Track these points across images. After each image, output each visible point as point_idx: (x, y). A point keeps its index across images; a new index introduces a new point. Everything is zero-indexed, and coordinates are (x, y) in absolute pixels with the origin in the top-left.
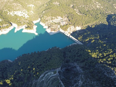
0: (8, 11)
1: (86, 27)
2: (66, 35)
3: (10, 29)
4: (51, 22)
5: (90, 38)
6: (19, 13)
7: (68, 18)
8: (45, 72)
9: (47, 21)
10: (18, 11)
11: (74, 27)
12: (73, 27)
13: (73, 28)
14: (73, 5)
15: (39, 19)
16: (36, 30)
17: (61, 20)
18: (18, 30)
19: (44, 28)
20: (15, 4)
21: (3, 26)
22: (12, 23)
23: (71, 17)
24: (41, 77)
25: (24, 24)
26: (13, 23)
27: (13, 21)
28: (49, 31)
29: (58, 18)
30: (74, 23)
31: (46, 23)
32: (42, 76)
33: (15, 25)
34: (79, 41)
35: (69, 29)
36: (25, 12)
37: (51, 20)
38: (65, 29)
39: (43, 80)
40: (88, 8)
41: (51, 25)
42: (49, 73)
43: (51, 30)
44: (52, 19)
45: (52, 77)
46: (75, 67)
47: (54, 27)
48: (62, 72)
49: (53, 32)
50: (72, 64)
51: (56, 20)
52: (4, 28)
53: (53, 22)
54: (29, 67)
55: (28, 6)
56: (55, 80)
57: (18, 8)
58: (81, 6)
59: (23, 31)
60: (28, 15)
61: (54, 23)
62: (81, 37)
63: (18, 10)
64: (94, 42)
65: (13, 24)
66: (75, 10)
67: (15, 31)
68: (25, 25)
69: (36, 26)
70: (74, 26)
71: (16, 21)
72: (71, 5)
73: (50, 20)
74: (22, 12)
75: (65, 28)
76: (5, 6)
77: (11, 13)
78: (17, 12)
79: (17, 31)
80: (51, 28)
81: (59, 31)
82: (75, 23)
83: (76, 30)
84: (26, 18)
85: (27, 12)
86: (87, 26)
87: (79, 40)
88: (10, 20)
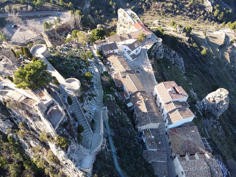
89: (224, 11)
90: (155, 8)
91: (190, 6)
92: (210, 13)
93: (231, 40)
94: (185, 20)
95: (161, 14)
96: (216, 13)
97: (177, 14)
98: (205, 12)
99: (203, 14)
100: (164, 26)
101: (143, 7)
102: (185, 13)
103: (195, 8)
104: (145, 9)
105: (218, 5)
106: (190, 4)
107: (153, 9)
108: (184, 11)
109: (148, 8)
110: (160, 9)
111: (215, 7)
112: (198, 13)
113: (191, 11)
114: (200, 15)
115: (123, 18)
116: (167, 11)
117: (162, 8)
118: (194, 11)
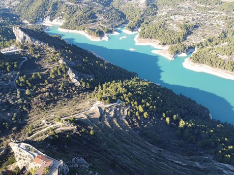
24: (227, 165)
32: (231, 167)
54: (226, 139)
89: (88, 81)
90: (36, 104)
91: (63, 87)
92: (80, 86)
93: (103, 109)
94: (65, 105)
95: (44, 108)
96: (84, 85)
97: (56, 100)
98: (76, 87)
99: (75, 90)
100: (52, 124)
101: (25, 109)
102: (62, 96)
103: (67, 87)
104: (27, 110)
105: (82, 79)
106: (62, 86)
107: (35, 107)
108: (61, 94)
109: (30, 107)
110: (41, 104)
111: (81, 81)
112: (71, 91)
113: (65, 92)
114: (74, 91)
115: (20, 153)
116: (48, 103)
117: (41, 102)
118: (67, 91)
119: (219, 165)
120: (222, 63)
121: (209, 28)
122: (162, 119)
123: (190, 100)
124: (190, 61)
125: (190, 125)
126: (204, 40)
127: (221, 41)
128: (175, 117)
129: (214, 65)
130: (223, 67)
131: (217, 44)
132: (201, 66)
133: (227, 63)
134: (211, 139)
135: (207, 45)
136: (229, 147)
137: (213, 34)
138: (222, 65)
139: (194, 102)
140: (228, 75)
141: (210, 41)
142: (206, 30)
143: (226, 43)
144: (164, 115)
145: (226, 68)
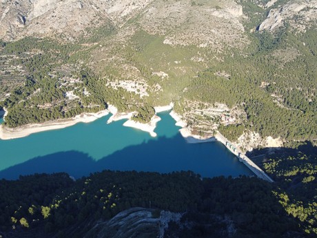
0: (108, 80)
1: (299, 144)
2: (231, 150)
3: (100, 116)
4: (197, 113)
5: (302, 171)
6: (129, 86)
7: (246, 110)
8: (131, 209)
9: (189, 109)
10: (128, 81)
11: (259, 138)
12: (257, 135)
13: (256, 140)
14: (268, 84)
15: (172, 105)
16: (155, 127)
17: (226, 113)
18: (116, 119)
19: (177, 124)
20: (126, 67)
21: (89, 106)
22: (108, 103)
23: (254, 109)
24: (118, 216)
25: (132, 110)
26: (110, 104)
27: (112, 100)
28: (186, 133)
29: (217, 107)
30: (262, 126)
31: (184, 115)
32: (122, 214)
33: (112, 109)
34: (265, 172)
35: (242, 137)
36: (143, 84)
37: (199, 108)
38: (233, 137)
39: (121, 223)
40: (312, 95)
41: (194, 121)
42: (141, 214)
43: (193, 133)
44: (202, 106)
45: (146, 222)
46: (225, 226)
47: (201, 127)
48: (182, 227)
49: (197, 137)
50: (220, 218)
51: (211, 111)
52: (89, 110)
53: (202, 114)
54: (101, 190)
55: (153, 73)
56: (147, 229)
57: (129, 75)
58: (291, 89)
59: (126, 124)
60: (147, 91)
61: (205, 116)
62: (274, 163)
63: (129, 79)
64: (312, 182)
65: (110, 106)
66: (273, 95)
67: (109, 121)
68: (135, 112)
69: (159, 119)
70: (261, 134)
71: (118, 100)
72: (263, 83)
73: (195, 108)
74: (136, 83)
75: (230, 132)
76: (106, 69)
77: (113, 84)
78: (125, 83)
79: (113, 121)
80: (193, 126)
81: (214, 137)
82: (264, 127)
83: (266, 146)
84: (141, 96)
85: (146, 85)
86: (304, 140)
87: (264, 170)
88: (106, 96)
119: (111, 222)
120: (48, 113)
121: (6, 78)
122: (14, 227)
123: (37, 176)
124: (7, 128)
125: (57, 205)
126: (8, 94)
127: (32, 89)
128: (31, 210)
129: (41, 119)
130: (52, 118)
131: (29, 94)
132: (26, 128)
133: (53, 111)
134: (88, 202)
135: (17, 100)
136: (109, 196)
137: (17, 83)
138: (49, 116)
139: (44, 175)
140: (62, 123)
141: (18, 92)
142: (4, 81)
143: (39, 89)
144: (13, 219)
145: (56, 117)
